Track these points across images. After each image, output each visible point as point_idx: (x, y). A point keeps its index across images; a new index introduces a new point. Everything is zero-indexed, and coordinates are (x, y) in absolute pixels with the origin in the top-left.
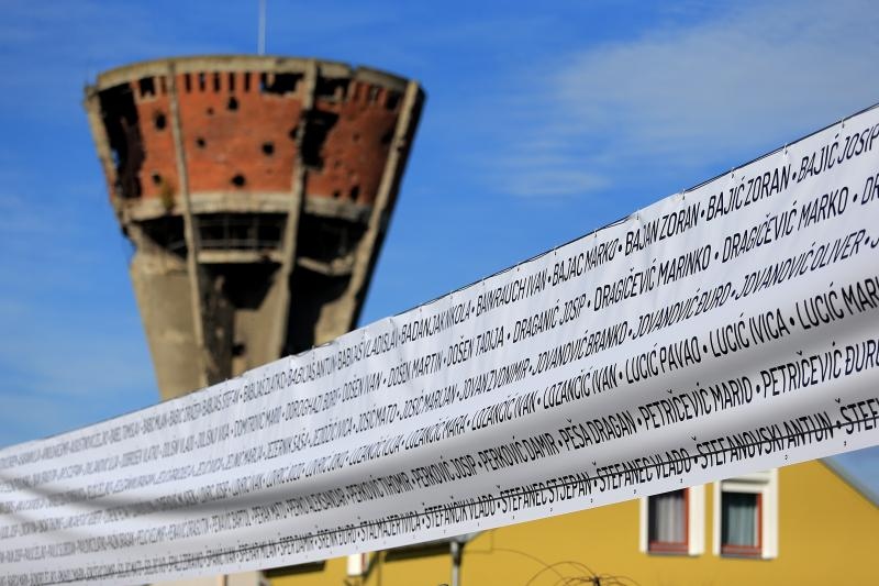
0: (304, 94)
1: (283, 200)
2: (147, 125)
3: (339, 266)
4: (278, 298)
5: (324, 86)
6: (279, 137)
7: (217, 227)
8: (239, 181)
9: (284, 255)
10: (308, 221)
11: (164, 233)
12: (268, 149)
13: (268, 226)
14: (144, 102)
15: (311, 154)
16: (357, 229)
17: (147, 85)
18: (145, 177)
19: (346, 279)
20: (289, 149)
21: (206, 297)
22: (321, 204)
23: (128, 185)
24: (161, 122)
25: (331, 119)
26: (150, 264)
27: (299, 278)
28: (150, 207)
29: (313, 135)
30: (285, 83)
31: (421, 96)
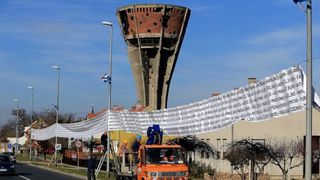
0: (163, 11)
1: (160, 35)
2: (129, 19)
3: (172, 49)
5: (167, 10)
6: (157, 21)
7: (145, 41)
8: (149, 31)
9: (159, 47)
10: (164, 39)
11: (134, 42)
12: (155, 24)
13: (156, 40)
14: (129, 14)
15: (165, 25)
16: (175, 40)
17: (129, 10)
18: (129, 30)
19: (173, 51)
20: (160, 24)
21: (143, 56)
22: (167, 35)
23: (126, 32)
24: (132, 18)
25: (169, 17)
26: (132, 48)
27: (162, 51)
28: (130, 37)
29: (165, 21)
30: (159, 10)
31: (189, 11)
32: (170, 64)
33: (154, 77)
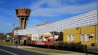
1: (25, 15)
3: (27, 18)
4: (25, 20)
5: (27, 10)
7: (21, 16)
8: (23, 14)
9: (25, 18)
10: (26, 16)
11: (19, 17)
13: (24, 16)
14: (18, 10)
15: (26, 13)
16: (28, 16)
20: (25, 13)
21: (21, 20)
22: (27, 15)
23: (17, 14)
26: (18, 18)
28: (18, 15)
29: (26, 12)
30: (25, 9)
32: (27, 22)
33: (23, 24)
